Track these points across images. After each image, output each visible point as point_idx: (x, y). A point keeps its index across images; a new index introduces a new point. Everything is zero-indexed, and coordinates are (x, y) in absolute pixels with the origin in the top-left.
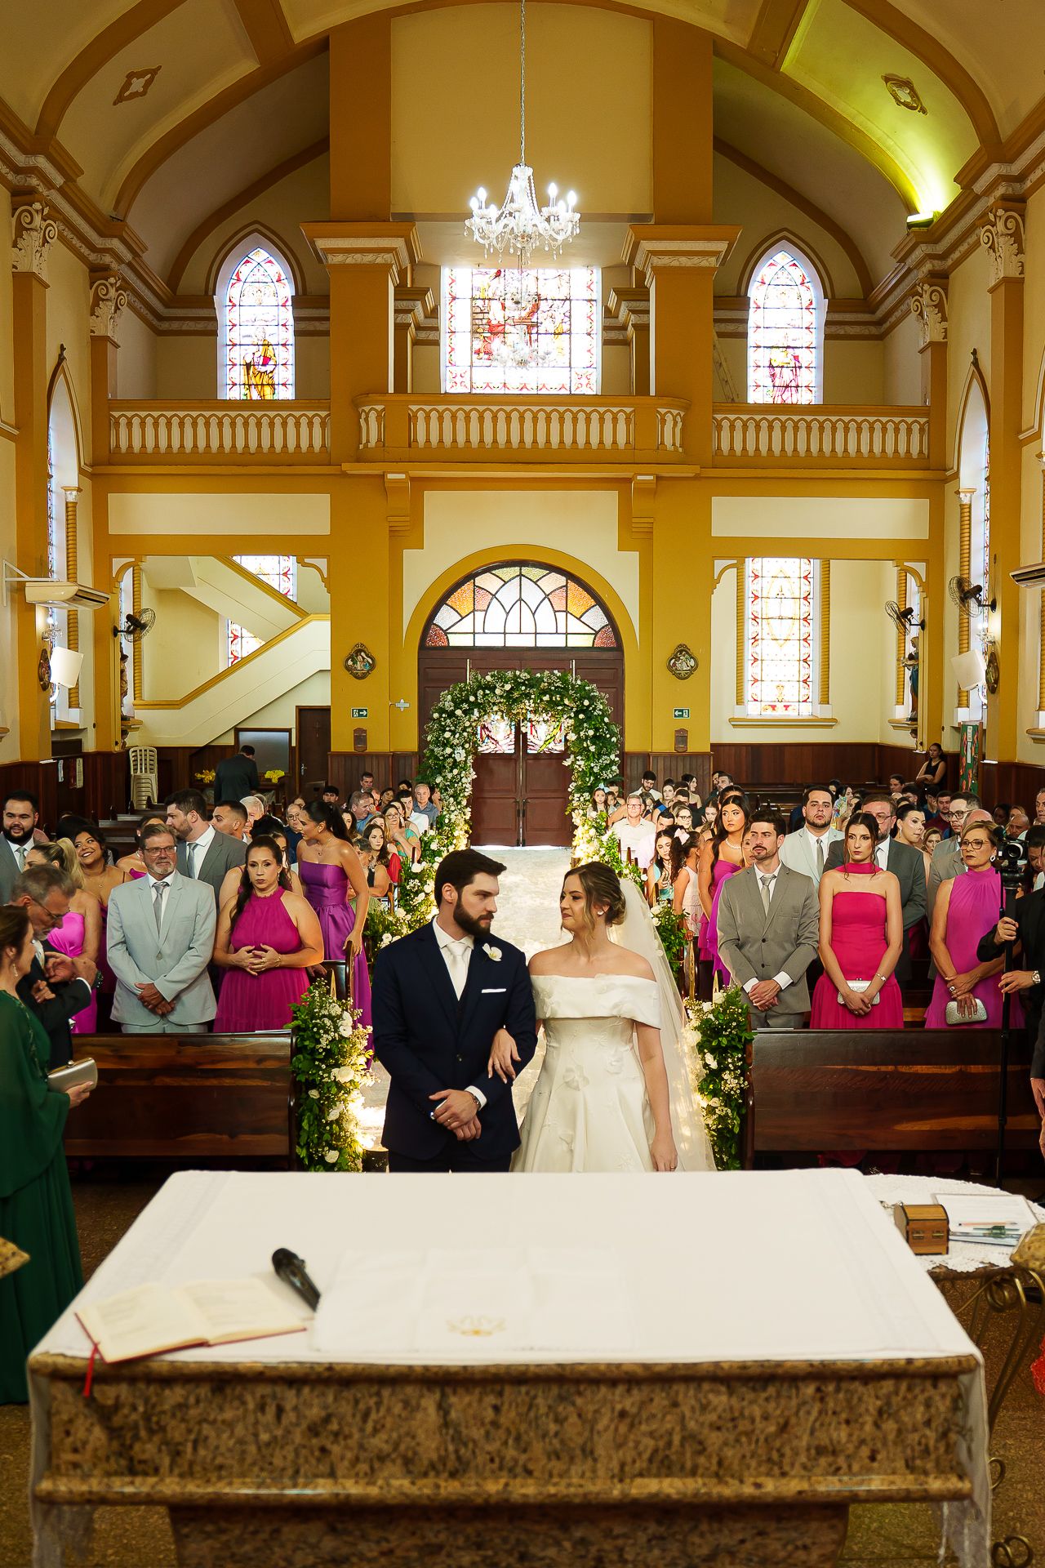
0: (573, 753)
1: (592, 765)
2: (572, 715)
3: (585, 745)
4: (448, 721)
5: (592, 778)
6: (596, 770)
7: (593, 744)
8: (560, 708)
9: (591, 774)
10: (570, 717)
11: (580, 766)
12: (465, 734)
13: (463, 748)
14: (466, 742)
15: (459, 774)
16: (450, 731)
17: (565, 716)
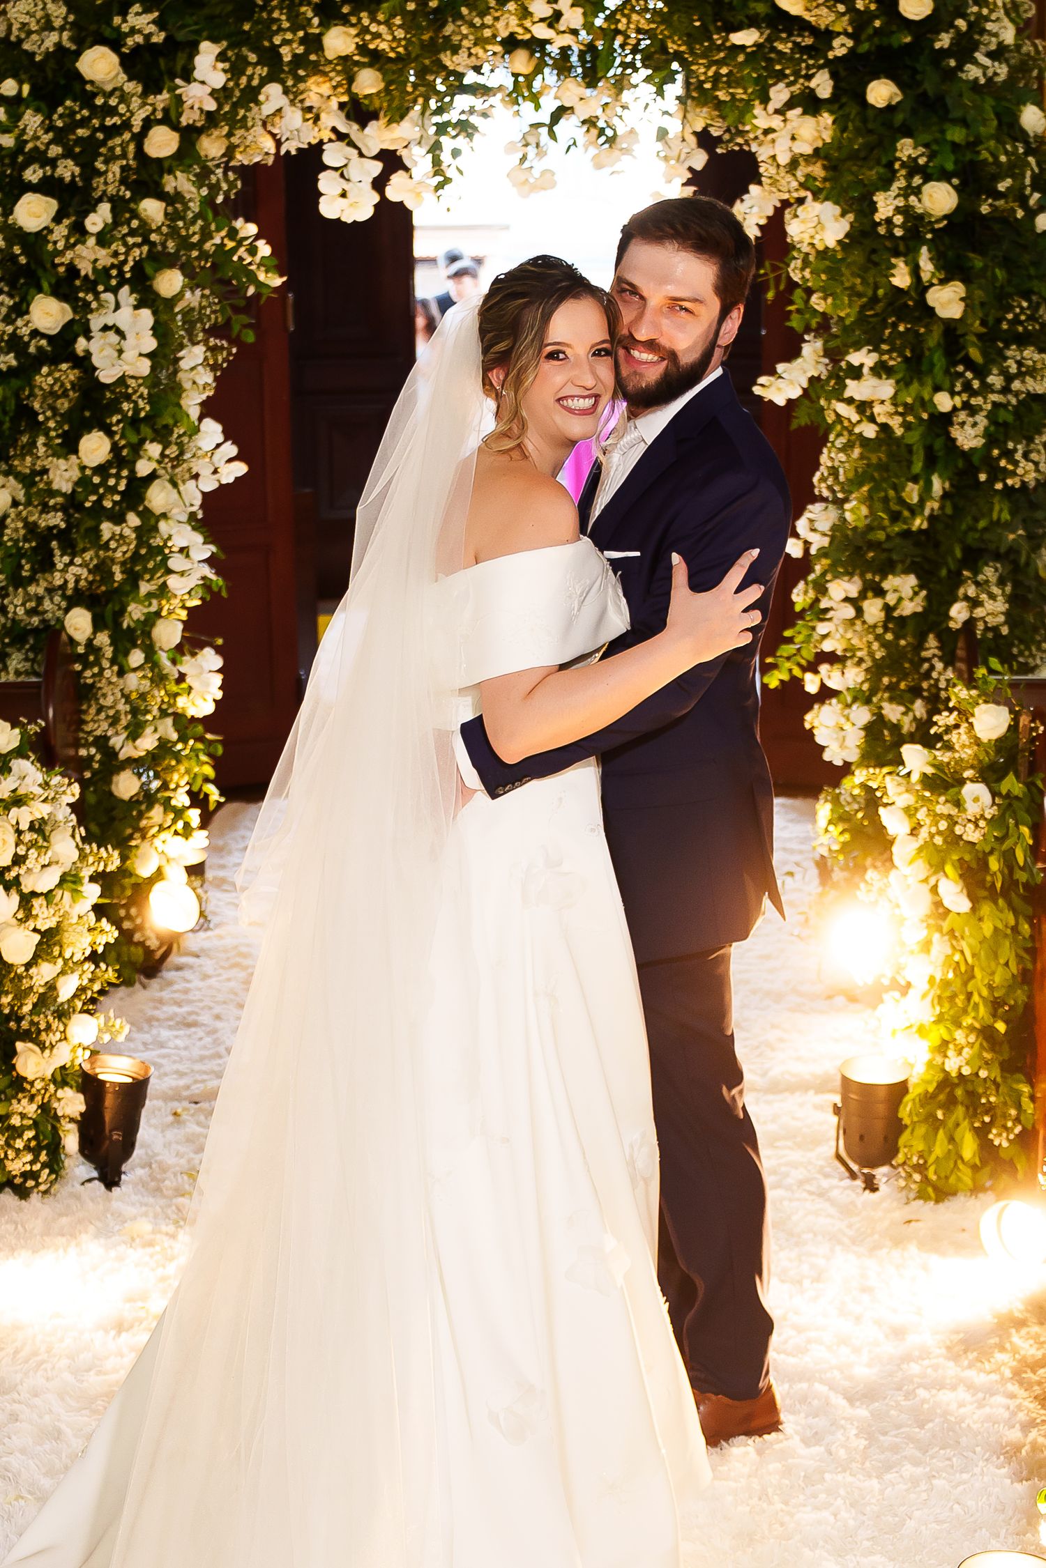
0: (823, 326)
1: (944, 402)
2: (823, 85)
3: (901, 278)
4: (32, 121)
5: (938, 485)
6: (968, 436)
7: (951, 270)
8: (746, 38)
9: (931, 463)
10: (810, 103)
11: (864, 408)
12: (152, 209)
13: (147, 297)
14: (161, 260)
15: (121, 459)
16: (48, 187)
17: (780, 94)
